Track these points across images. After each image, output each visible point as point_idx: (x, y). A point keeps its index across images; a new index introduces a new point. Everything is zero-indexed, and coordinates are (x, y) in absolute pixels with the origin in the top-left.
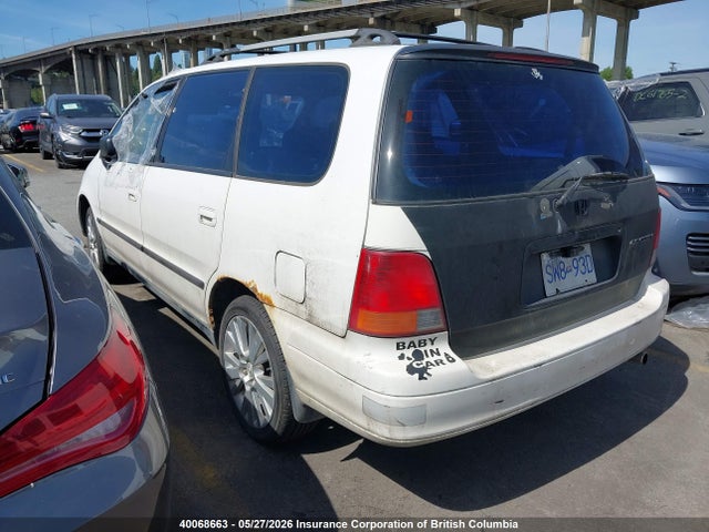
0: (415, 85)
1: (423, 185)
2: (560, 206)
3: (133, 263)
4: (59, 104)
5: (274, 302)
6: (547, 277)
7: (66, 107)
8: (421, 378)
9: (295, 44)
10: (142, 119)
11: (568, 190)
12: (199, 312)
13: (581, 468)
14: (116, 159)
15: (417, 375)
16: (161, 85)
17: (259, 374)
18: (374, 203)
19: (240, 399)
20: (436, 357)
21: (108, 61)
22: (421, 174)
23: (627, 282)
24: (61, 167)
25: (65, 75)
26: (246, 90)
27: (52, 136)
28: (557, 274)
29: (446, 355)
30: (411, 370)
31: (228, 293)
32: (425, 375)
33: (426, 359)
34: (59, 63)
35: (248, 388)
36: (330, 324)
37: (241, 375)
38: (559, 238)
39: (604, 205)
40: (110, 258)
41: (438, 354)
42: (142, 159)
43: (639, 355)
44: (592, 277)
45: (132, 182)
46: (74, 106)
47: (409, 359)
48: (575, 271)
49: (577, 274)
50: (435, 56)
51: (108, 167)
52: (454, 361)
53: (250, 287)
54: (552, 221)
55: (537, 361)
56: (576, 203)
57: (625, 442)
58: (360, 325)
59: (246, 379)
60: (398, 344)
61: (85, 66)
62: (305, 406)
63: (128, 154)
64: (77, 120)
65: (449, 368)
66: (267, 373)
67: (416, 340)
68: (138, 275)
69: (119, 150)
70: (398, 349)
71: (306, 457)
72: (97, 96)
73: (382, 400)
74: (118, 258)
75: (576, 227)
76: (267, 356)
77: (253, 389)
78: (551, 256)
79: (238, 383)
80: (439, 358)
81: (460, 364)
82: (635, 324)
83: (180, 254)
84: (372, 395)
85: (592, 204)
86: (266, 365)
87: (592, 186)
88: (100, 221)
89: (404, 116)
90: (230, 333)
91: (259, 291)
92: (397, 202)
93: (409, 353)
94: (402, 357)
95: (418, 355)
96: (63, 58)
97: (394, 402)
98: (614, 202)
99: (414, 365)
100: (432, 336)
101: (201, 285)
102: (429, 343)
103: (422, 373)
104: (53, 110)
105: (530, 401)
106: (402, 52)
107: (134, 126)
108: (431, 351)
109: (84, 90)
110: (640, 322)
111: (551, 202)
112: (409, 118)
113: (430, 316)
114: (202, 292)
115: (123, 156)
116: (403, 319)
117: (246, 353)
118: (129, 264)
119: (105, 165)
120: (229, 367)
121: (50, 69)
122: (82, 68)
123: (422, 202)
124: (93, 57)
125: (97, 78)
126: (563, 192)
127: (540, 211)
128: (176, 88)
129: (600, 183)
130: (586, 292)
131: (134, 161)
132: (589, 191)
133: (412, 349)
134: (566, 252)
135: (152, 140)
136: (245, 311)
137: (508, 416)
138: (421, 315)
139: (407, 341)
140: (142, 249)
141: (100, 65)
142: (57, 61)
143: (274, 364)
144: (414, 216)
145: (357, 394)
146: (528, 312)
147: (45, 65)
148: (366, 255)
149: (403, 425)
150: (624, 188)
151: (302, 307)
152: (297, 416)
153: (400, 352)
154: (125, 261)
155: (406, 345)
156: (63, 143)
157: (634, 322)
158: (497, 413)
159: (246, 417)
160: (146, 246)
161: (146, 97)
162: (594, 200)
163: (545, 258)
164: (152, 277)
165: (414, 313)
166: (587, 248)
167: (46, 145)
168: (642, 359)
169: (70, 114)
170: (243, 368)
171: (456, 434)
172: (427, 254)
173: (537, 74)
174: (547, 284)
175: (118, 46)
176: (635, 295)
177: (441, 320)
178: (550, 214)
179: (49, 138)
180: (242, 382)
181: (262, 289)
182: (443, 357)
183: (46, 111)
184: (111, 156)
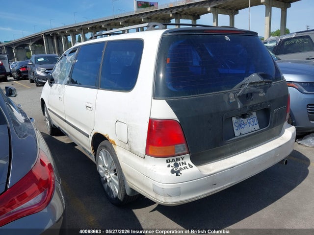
0: (171, 46)
1: (175, 90)
2: (239, 97)
3: (63, 127)
4: (36, 59)
5: (116, 143)
6: (235, 128)
7: (39, 60)
8: (177, 175)
9: (138, 28)
10: (64, 65)
11: (243, 89)
12: (88, 148)
13: (258, 213)
14: (54, 82)
15: (175, 174)
16: (71, 51)
17: (113, 174)
18: (154, 99)
19: (105, 186)
20: (184, 166)
21: (58, 38)
22: (174, 85)
23: (274, 128)
24: (37, 86)
25: (41, 45)
26: (103, 51)
27: (33, 73)
28: (240, 126)
29: (189, 164)
30: (173, 172)
31: (99, 139)
32: (179, 174)
33: (180, 167)
34: (37, 40)
35: (108, 181)
36: (138, 152)
37: (105, 175)
38: (239, 110)
39: (260, 95)
40: (54, 125)
41: (185, 164)
42: (64, 82)
43: (283, 160)
44: (257, 127)
45: (60, 92)
46: (42, 59)
47: (172, 167)
48: (248, 124)
49: (251, 125)
50: (180, 33)
51: (51, 86)
52: (192, 167)
53: (106, 137)
54: (236, 103)
55: (231, 166)
56: (247, 95)
57: (278, 200)
58: (150, 152)
59: (108, 177)
60: (167, 160)
61: (49, 42)
62: (131, 188)
63: (59, 80)
64: (44, 65)
65: (190, 170)
66: (116, 174)
67: (175, 158)
68: (65, 133)
69: (55, 78)
70: (167, 162)
71: (134, 210)
72: (54, 54)
73: (160, 185)
74: (57, 125)
75: (247, 105)
76: (114, 167)
77: (110, 181)
78: (237, 118)
79: (104, 179)
80: (186, 166)
81: (195, 169)
82: (278, 148)
83: (80, 123)
84: (156, 183)
85: (254, 94)
86: (115, 170)
87: (254, 86)
88: (49, 109)
89: (166, 61)
90: (100, 157)
91: (110, 138)
92: (163, 98)
93: (172, 164)
94: (169, 166)
95: (176, 165)
96: (40, 38)
97: (166, 186)
98: (266, 93)
99: (174, 169)
100: (182, 156)
101: (88, 136)
102: (181, 159)
103: (177, 173)
104: (33, 61)
105: (229, 184)
106: (165, 33)
107: (61, 69)
108: (182, 163)
109: (49, 52)
110: (281, 146)
111: (235, 95)
112: (168, 61)
113: (181, 147)
114: (89, 139)
115: (57, 81)
116: (169, 149)
117: (107, 166)
118: (61, 128)
119: (50, 85)
120: (101, 172)
121: (34, 43)
122: (47, 43)
123: (174, 97)
124: (52, 38)
125: (54, 46)
126: (240, 90)
127: (229, 99)
128: (77, 51)
129: (259, 85)
130: (255, 134)
131: (61, 83)
132: (253, 89)
133: (174, 162)
134: (244, 116)
135: (68, 74)
136: (105, 147)
137: (219, 191)
138: (178, 147)
139: (171, 159)
140: (65, 121)
141: (55, 41)
142: (37, 39)
143: (118, 171)
144: (171, 104)
145: (150, 183)
146: (226, 144)
147: (32, 42)
148: (151, 122)
149: (171, 196)
150: (270, 86)
151: (127, 145)
152: (128, 193)
153: (168, 164)
154: (60, 126)
155: (171, 161)
156: (38, 75)
157: (278, 146)
158: (214, 190)
159: (108, 194)
160: (67, 120)
161: (65, 55)
162: (256, 93)
163: (234, 119)
164: (70, 133)
165: (174, 146)
166: (254, 114)
167: (31, 77)
168: (284, 162)
169: (41, 63)
170: (106, 172)
171: (195, 199)
172: (178, 120)
173: (227, 38)
174: (235, 131)
175: (62, 32)
176: (279, 133)
177: (186, 149)
178: (234, 100)
179: (32, 73)
180: (106, 178)
181: (111, 137)
182: (187, 166)
183: (31, 61)
184: (52, 81)
